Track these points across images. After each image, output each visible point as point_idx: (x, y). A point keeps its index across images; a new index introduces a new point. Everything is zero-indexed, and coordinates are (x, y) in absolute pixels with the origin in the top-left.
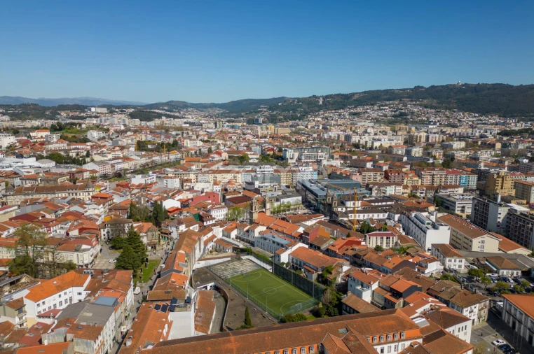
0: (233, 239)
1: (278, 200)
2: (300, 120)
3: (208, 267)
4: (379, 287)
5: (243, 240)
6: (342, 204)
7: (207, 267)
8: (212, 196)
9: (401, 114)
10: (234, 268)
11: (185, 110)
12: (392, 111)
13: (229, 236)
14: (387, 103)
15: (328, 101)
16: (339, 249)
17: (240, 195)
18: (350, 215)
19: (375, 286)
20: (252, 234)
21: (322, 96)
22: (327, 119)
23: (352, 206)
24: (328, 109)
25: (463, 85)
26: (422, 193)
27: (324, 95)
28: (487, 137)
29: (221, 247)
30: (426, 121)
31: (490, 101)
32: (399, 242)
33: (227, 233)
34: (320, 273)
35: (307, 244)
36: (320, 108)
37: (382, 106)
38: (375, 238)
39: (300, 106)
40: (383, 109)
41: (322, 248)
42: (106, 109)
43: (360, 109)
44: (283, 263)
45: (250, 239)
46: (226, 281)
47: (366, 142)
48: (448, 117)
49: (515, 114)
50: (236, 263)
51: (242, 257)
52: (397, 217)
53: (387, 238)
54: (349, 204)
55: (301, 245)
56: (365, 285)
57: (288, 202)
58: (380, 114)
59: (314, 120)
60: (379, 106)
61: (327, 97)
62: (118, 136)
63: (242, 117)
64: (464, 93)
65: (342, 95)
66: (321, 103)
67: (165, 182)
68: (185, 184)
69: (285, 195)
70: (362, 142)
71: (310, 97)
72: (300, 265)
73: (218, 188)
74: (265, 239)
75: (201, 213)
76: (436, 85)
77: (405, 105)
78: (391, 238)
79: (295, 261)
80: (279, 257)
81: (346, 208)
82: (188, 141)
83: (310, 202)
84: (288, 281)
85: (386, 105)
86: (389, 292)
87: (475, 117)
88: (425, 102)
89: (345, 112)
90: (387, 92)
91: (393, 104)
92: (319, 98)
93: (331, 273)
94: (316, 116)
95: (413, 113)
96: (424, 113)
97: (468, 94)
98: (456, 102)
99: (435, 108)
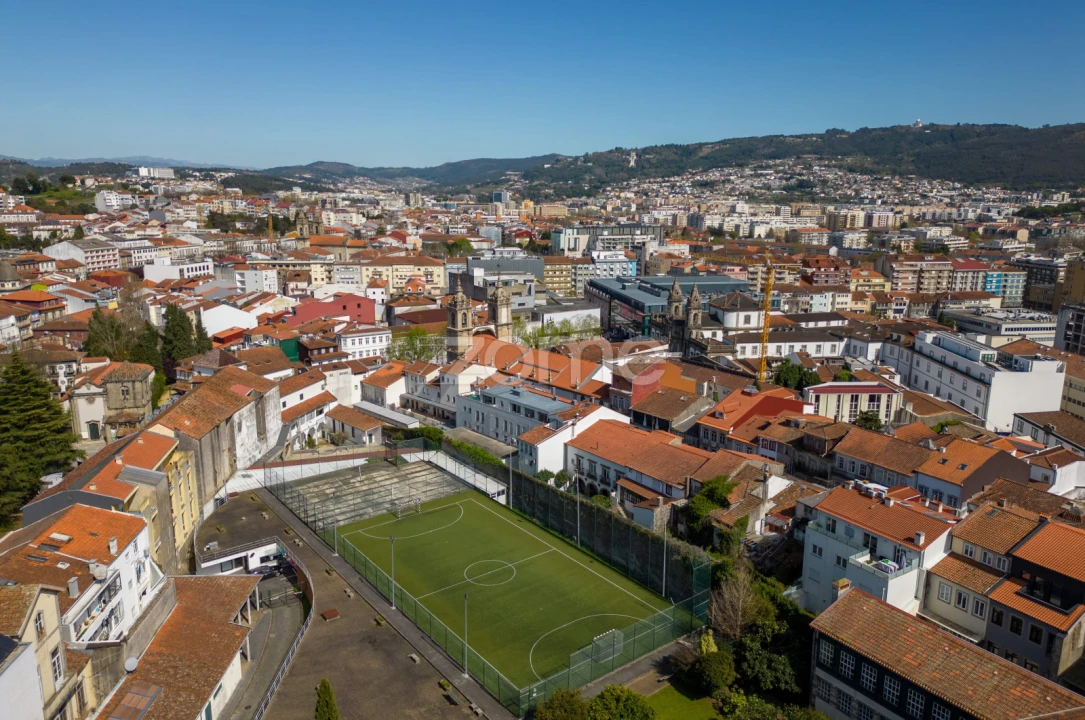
0: (392, 407)
1: (535, 316)
2: (589, 196)
3: (276, 491)
4: (953, 555)
5: (424, 411)
6: (715, 320)
7: (270, 490)
8: (352, 306)
9: (802, 185)
10: (370, 492)
11: (347, 181)
12: (780, 178)
13: (379, 400)
14: (771, 162)
15: (648, 160)
16: (736, 426)
17: (433, 307)
18: (738, 347)
19: (935, 554)
20: (450, 392)
21: (636, 150)
22: (646, 194)
23: (741, 325)
24: (648, 176)
25: (925, 127)
26: (899, 311)
27: (640, 146)
28: (995, 220)
29: (348, 429)
30: (854, 198)
31: (984, 157)
32: (909, 409)
33: (374, 391)
34: (681, 503)
35: (626, 413)
36: (631, 173)
37: (762, 168)
38: (833, 398)
39: (589, 170)
40: (762, 175)
41: (674, 426)
42: (172, 171)
43: (714, 175)
44: (547, 474)
45: (444, 404)
46: (325, 538)
47: (737, 227)
48: (899, 190)
50: (381, 476)
51: (406, 457)
52: (873, 348)
53: (872, 399)
54: (735, 320)
55: (604, 413)
56: (884, 548)
57: (565, 323)
58: (756, 184)
59: (618, 197)
60: (755, 169)
61: (646, 151)
62: (169, 204)
63: (468, 192)
64: (930, 143)
65: (676, 146)
66: (632, 163)
67: (238, 277)
68: (292, 285)
69: (555, 305)
70: (728, 226)
71: (611, 152)
72: (605, 480)
73: (378, 295)
74: (489, 400)
75: (305, 339)
76: (870, 127)
77: (809, 167)
78: (884, 397)
79: (586, 465)
80: (532, 452)
81: (726, 331)
82: (332, 215)
83: (619, 330)
84: (564, 532)
85: (768, 167)
86: (1009, 577)
87: (954, 189)
88: (849, 160)
89: (684, 182)
90: (769, 140)
91: (782, 164)
92: (628, 153)
93: (725, 504)
94: (622, 189)
95: (824, 182)
96: (848, 183)
97: (938, 145)
98: (913, 161)
99: (870, 172)
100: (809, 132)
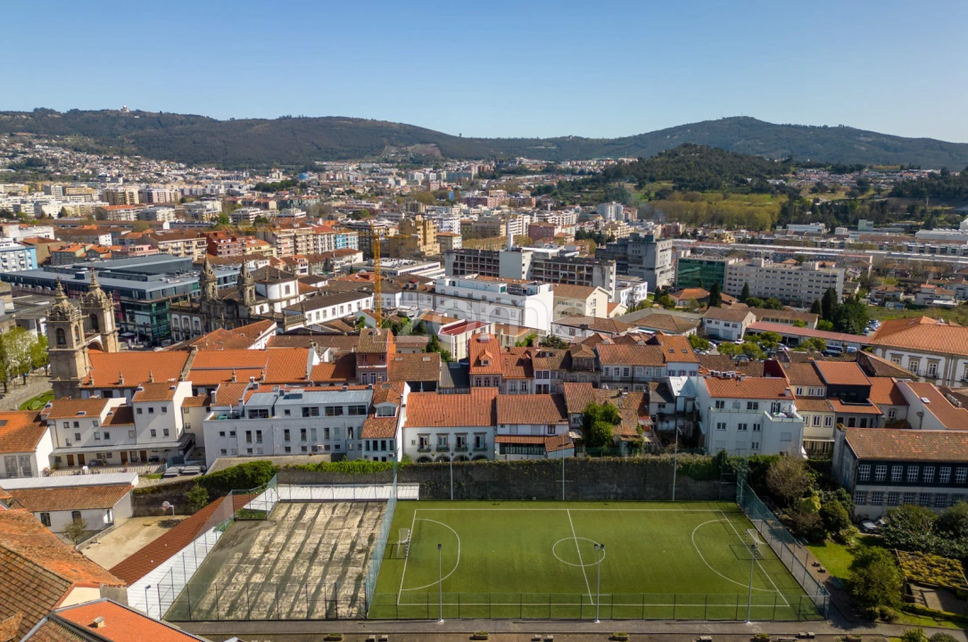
6: (261, 296)
9: (30, 163)
18: (306, 315)
23: (284, 296)
25: (133, 113)
31: (195, 142)
32: (502, 334)
34: (575, 435)
41: (440, 385)
48: (133, 169)
49: (242, 165)
54: (277, 292)
64: (141, 128)
74: (261, 414)
76: (81, 108)
77: (30, 145)
79: (433, 440)
80: (386, 446)
81: (271, 303)
86: (827, 399)
87: (181, 169)
88: (69, 140)
95: (54, 161)
96: (80, 162)
97: (150, 130)
98: (133, 143)
99: (98, 152)
100: (17, 110)
